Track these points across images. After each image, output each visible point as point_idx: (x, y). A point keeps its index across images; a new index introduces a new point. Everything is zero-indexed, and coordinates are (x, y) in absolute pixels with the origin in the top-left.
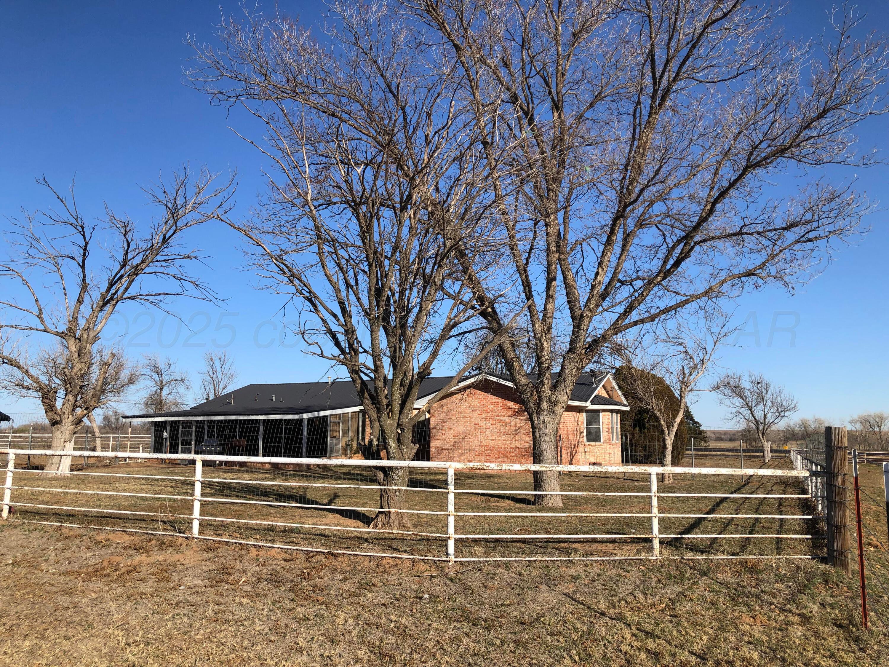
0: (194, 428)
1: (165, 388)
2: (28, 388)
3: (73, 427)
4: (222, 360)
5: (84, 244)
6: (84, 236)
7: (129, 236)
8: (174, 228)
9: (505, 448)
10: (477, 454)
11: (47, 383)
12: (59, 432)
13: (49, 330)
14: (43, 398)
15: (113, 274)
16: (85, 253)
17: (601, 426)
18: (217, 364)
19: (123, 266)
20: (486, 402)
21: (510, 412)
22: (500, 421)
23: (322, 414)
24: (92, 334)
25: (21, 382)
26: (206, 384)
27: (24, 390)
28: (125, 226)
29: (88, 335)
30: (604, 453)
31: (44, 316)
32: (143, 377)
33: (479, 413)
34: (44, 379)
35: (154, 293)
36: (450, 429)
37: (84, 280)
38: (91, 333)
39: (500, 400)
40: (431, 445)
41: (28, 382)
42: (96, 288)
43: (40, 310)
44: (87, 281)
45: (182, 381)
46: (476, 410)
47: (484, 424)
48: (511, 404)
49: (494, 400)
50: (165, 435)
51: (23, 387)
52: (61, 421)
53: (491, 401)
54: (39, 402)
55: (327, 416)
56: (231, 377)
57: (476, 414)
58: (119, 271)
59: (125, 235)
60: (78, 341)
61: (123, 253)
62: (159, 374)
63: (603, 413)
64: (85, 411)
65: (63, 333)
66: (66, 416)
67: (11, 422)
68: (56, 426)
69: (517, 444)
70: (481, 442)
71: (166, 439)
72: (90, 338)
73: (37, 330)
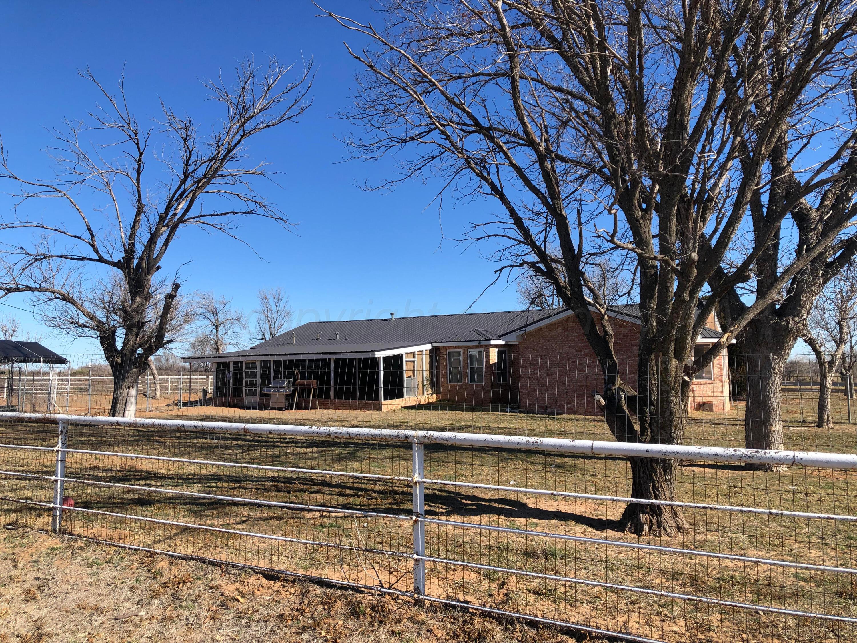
0: (259, 368)
1: (221, 328)
2: (84, 326)
4: (277, 297)
5: (138, 154)
6: (137, 144)
7: (190, 143)
8: (241, 132)
11: (104, 320)
13: (104, 260)
14: (101, 337)
15: (172, 193)
16: (139, 166)
18: (272, 302)
19: (183, 181)
25: (77, 320)
26: (262, 323)
27: (79, 329)
28: (186, 128)
31: (96, 243)
32: (198, 317)
34: (101, 316)
35: (220, 213)
37: (139, 200)
41: (83, 319)
42: (153, 209)
43: (92, 236)
44: (143, 201)
45: (238, 320)
51: (79, 326)
52: (122, 364)
54: (97, 342)
55: (402, 355)
56: (288, 314)
58: (179, 188)
59: (185, 140)
61: (183, 166)
62: (214, 313)
65: (119, 262)
67: (68, 365)
73: (90, 259)
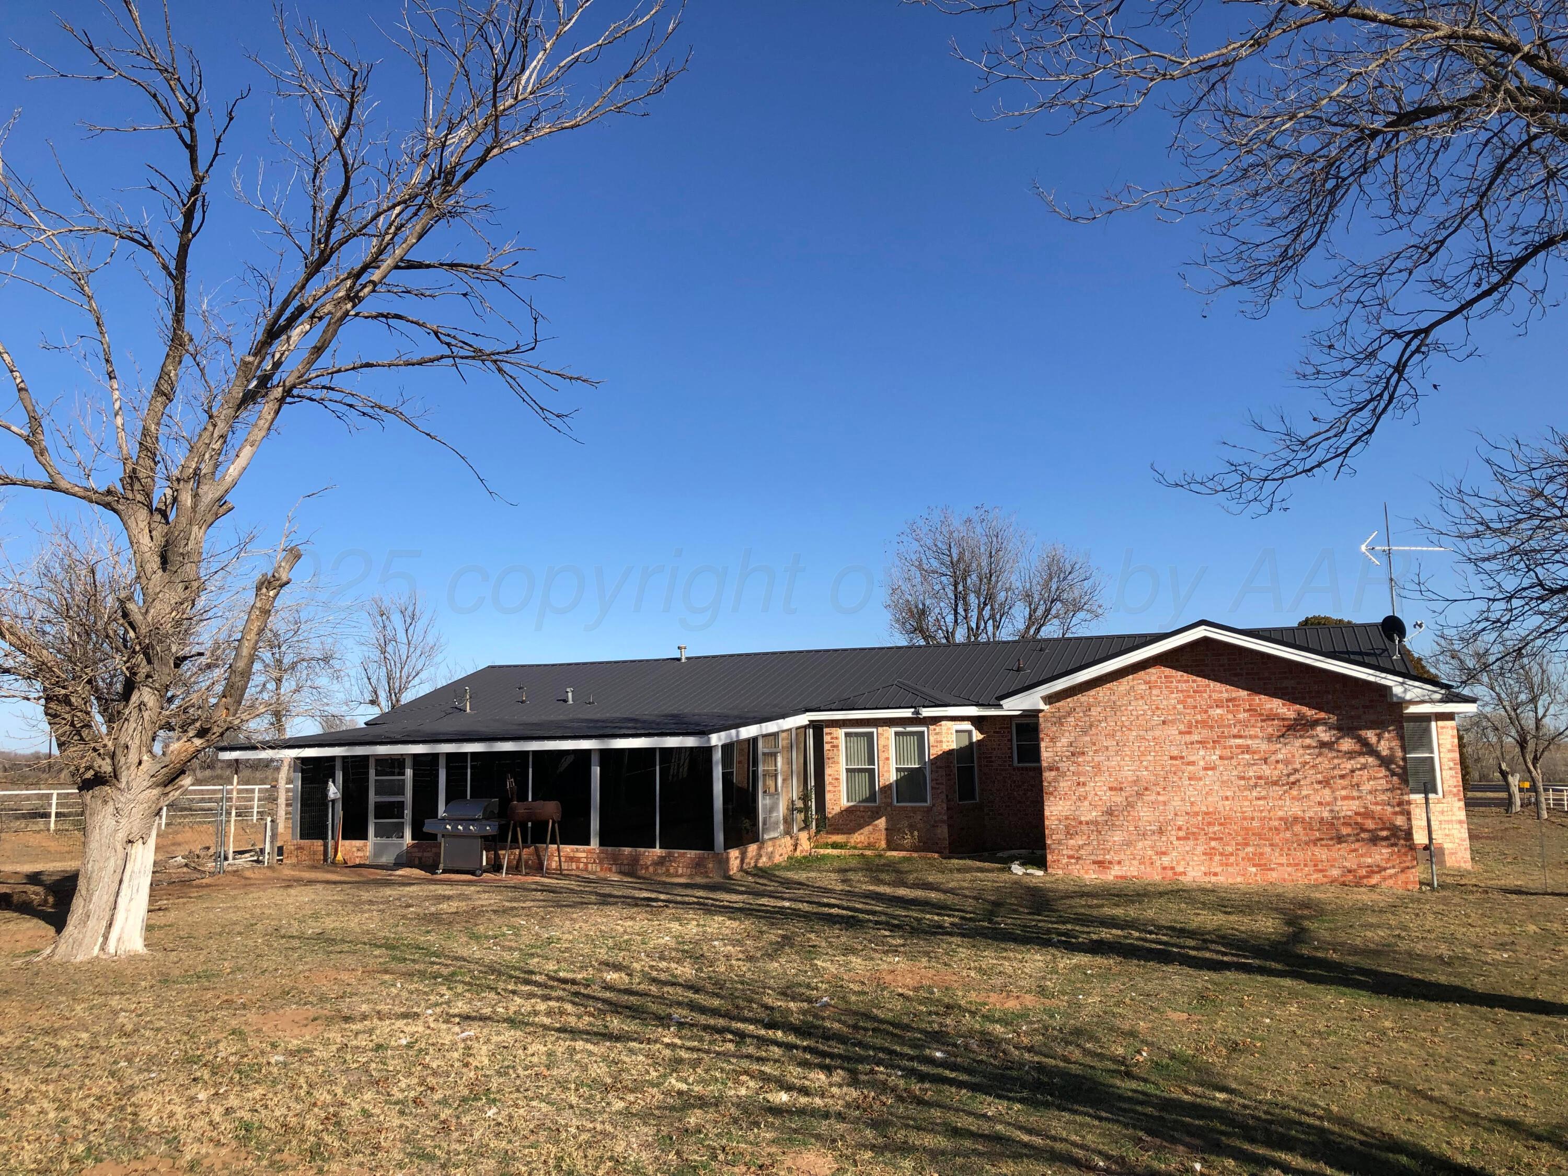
0: (409, 772)
3: (156, 792)
4: (409, 612)
5: (190, 183)
6: (192, 148)
9: (1262, 819)
10: (1181, 834)
12: (110, 808)
13: (63, 484)
14: (48, 699)
16: (188, 223)
17: (1436, 755)
19: (314, 269)
20: (1202, 700)
21: (1272, 728)
22: (1247, 750)
23: (748, 732)
24: (209, 493)
26: (372, 667)
29: (196, 496)
30: (1449, 822)
31: (46, 440)
33: (1182, 727)
36: (1097, 768)
37: (178, 319)
38: (204, 489)
39: (1243, 693)
40: (1047, 813)
42: (221, 345)
43: (34, 421)
46: (1173, 722)
47: (1200, 756)
48: (1276, 705)
49: (1225, 695)
50: (333, 791)
52: (116, 775)
53: (1215, 696)
55: (755, 740)
56: (429, 653)
57: (1173, 731)
58: (299, 287)
60: (158, 517)
63: (1440, 723)
64: (198, 742)
65: (109, 492)
66: (133, 757)
68: (97, 790)
69: (1295, 809)
70: (1192, 804)
71: (333, 801)
72: (202, 507)
73: (25, 484)
